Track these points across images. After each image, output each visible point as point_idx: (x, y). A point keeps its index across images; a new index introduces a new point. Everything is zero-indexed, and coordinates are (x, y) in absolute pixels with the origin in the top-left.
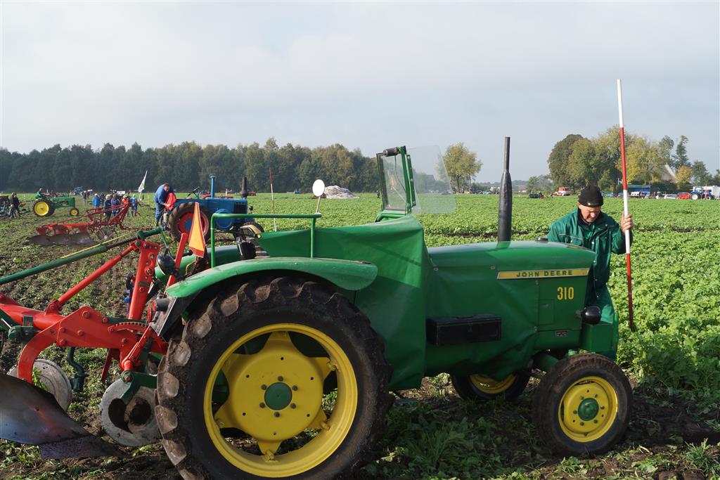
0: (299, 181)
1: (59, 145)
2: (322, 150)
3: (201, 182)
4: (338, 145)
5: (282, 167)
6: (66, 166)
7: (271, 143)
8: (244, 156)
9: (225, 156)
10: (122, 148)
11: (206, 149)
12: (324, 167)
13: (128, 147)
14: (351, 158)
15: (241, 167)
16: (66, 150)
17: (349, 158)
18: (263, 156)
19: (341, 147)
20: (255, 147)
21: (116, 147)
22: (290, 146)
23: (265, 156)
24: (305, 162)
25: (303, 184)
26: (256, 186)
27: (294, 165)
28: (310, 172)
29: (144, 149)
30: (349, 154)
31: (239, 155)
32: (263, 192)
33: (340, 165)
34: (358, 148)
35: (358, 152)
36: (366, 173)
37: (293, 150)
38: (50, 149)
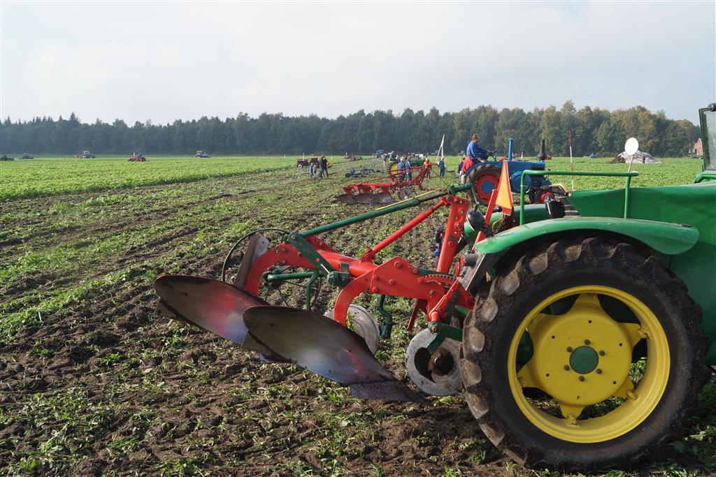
0: (596, 145)
1: (363, 110)
2: (622, 113)
3: (496, 145)
4: (639, 107)
5: (579, 131)
6: (369, 131)
7: (569, 106)
8: (540, 119)
9: (522, 120)
10: (421, 113)
11: (501, 112)
12: (623, 130)
13: (427, 112)
14: (654, 121)
15: (536, 131)
16: (369, 115)
17: (651, 121)
18: (560, 119)
19: (643, 110)
20: (552, 110)
21: (415, 111)
22: (588, 108)
23: (562, 120)
24: (604, 125)
25: (601, 148)
26: (551, 150)
27: (592, 129)
28: (608, 136)
29: (441, 113)
30: (652, 117)
31: (535, 118)
32: (558, 156)
33: (641, 128)
34: (662, 110)
35: (662, 115)
36: (670, 137)
37: (591, 113)
38: (355, 115)
